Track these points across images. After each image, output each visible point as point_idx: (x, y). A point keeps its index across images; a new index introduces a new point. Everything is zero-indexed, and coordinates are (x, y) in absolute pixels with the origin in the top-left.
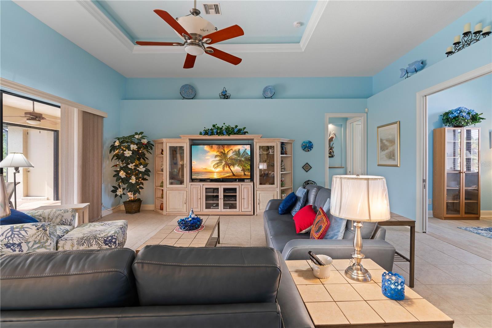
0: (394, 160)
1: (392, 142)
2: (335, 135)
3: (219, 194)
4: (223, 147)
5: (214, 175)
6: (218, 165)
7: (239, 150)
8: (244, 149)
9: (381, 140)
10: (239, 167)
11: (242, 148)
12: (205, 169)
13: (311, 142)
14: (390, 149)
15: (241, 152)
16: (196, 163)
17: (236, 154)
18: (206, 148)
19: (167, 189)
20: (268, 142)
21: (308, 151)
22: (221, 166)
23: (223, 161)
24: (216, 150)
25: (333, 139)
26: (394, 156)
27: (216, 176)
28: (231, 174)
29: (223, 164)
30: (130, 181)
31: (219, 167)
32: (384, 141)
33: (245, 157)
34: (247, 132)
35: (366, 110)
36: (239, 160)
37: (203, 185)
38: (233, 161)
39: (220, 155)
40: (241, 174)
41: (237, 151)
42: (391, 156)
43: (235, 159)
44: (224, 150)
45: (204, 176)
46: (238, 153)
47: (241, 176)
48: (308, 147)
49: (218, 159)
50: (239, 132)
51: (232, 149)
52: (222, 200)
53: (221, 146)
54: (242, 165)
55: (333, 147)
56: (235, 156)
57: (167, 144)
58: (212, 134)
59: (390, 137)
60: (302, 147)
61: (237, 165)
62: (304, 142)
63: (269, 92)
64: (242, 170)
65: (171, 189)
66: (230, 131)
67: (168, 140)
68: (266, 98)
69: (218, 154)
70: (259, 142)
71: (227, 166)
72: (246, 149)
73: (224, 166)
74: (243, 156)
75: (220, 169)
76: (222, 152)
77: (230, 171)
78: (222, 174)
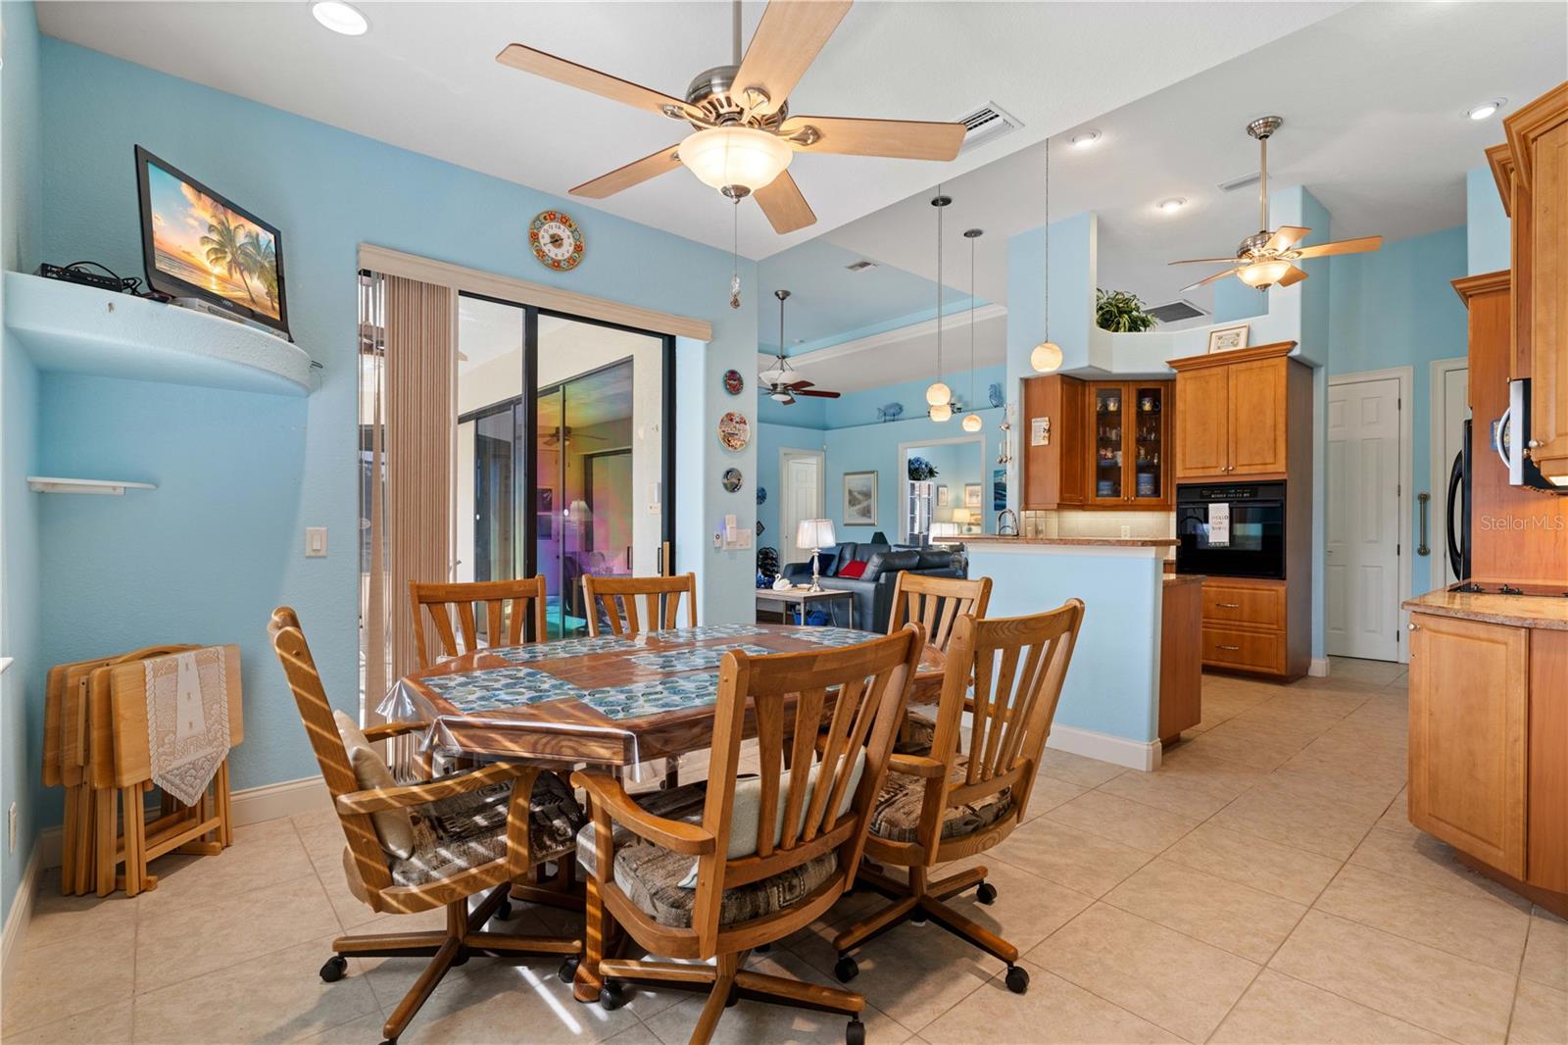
0: (870, 517)
1: (867, 495)
9: (850, 492)
14: (865, 504)
21: (761, 503)
26: (869, 512)
32: (855, 494)
35: (824, 446)
42: (866, 512)
48: (761, 496)
59: (865, 489)
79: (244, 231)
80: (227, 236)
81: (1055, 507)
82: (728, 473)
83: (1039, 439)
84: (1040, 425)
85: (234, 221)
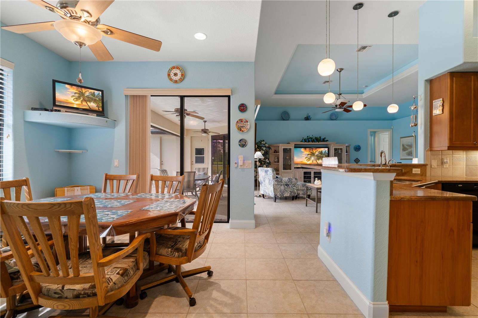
3: (312, 175)
6: (309, 159)
7: (322, 151)
8: (325, 151)
9: (403, 145)
12: (302, 162)
13: (360, 146)
14: (410, 150)
15: (323, 152)
17: (320, 154)
18: (302, 150)
19: (281, 172)
20: (339, 146)
21: (358, 151)
24: (308, 151)
29: (312, 159)
32: (405, 146)
34: (328, 141)
35: (392, 127)
36: (322, 156)
37: (302, 170)
42: (410, 154)
43: (319, 156)
44: (313, 151)
48: (358, 148)
49: (309, 156)
50: (324, 140)
51: (317, 151)
52: (313, 179)
53: (311, 148)
57: (282, 147)
58: (309, 141)
59: (410, 144)
60: (354, 149)
62: (355, 146)
63: (333, 117)
65: (284, 172)
66: (318, 140)
67: (283, 145)
68: (332, 120)
69: (309, 153)
70: (334, 146)
71: (315, 160)
74: (324, 154)
75: (310, 161)
76: (312, 152)
77: (317, 162)
79: (87, 92)
80: (82, 94)
81: (447, 148)
82: (240, 140)
83: (437, 111)
84: (438, 103)
85: (84, 90)
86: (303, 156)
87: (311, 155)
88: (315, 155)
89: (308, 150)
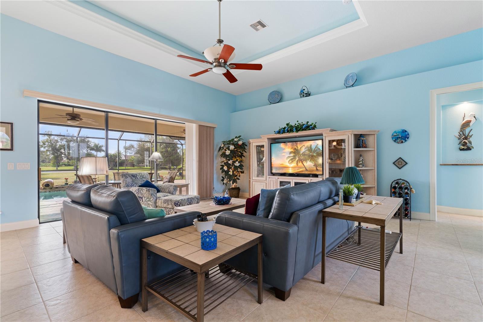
2: (475, 117)
4: (296, 144)
5: (289, 170)
6: (292, 160)
7: (311, 145)
8: (316, 145)
10: (311, 162)
11: (314, 144)
12: (282, 164)
13: (406, 131)
15: (313, 147)
16: (274, 159)
17: (309, 150)
18: (282, 145)
19: (253, 180)
21: (402, 142)
22: (295, 162)
23: (296, 157)
24: (291, 147)
25: (471, 124)
27: (291, 171)
28: (304, 169)
29: (297, 160)
30: (230, 173)
31: (293, 162)
33: (317, 153)
36: (311, 155)
37: (278, 178)
38: (306, 156)
39: (294, 151)
40: (313, 169)
41: (309, 146)
44: (297, 147)
45: (281, 170)
46: (310, 149)
47: (313, 171)
48: (402, 137)
49: (292, 155)
50: (308, 127)
51: (304, 146)
53: (294, 143)
54: (314, 161)
55: (470, 134)
56: (307, 152)
57: (255, 143)
58: (284, 132)
60: (392, 138)
61: (309, 160)
62: (395, 132)
63: (350, 81)
64: (314, 165)
65: (255, 180)
66: (299, 128)
67: (254, 140)
68: (346, 87)
69: (292, 150)
70: (327, 136)
71: (301, 162)
72: (318, 144)
73: (298, 162)
74: (314, 151)
75: (294, 164)
76: (295, 149)
77: (303, 166)
78: (296, 169)
86: (284, 156)
87: (294, 153)
88: (301, 153)
89: (290, 145)
